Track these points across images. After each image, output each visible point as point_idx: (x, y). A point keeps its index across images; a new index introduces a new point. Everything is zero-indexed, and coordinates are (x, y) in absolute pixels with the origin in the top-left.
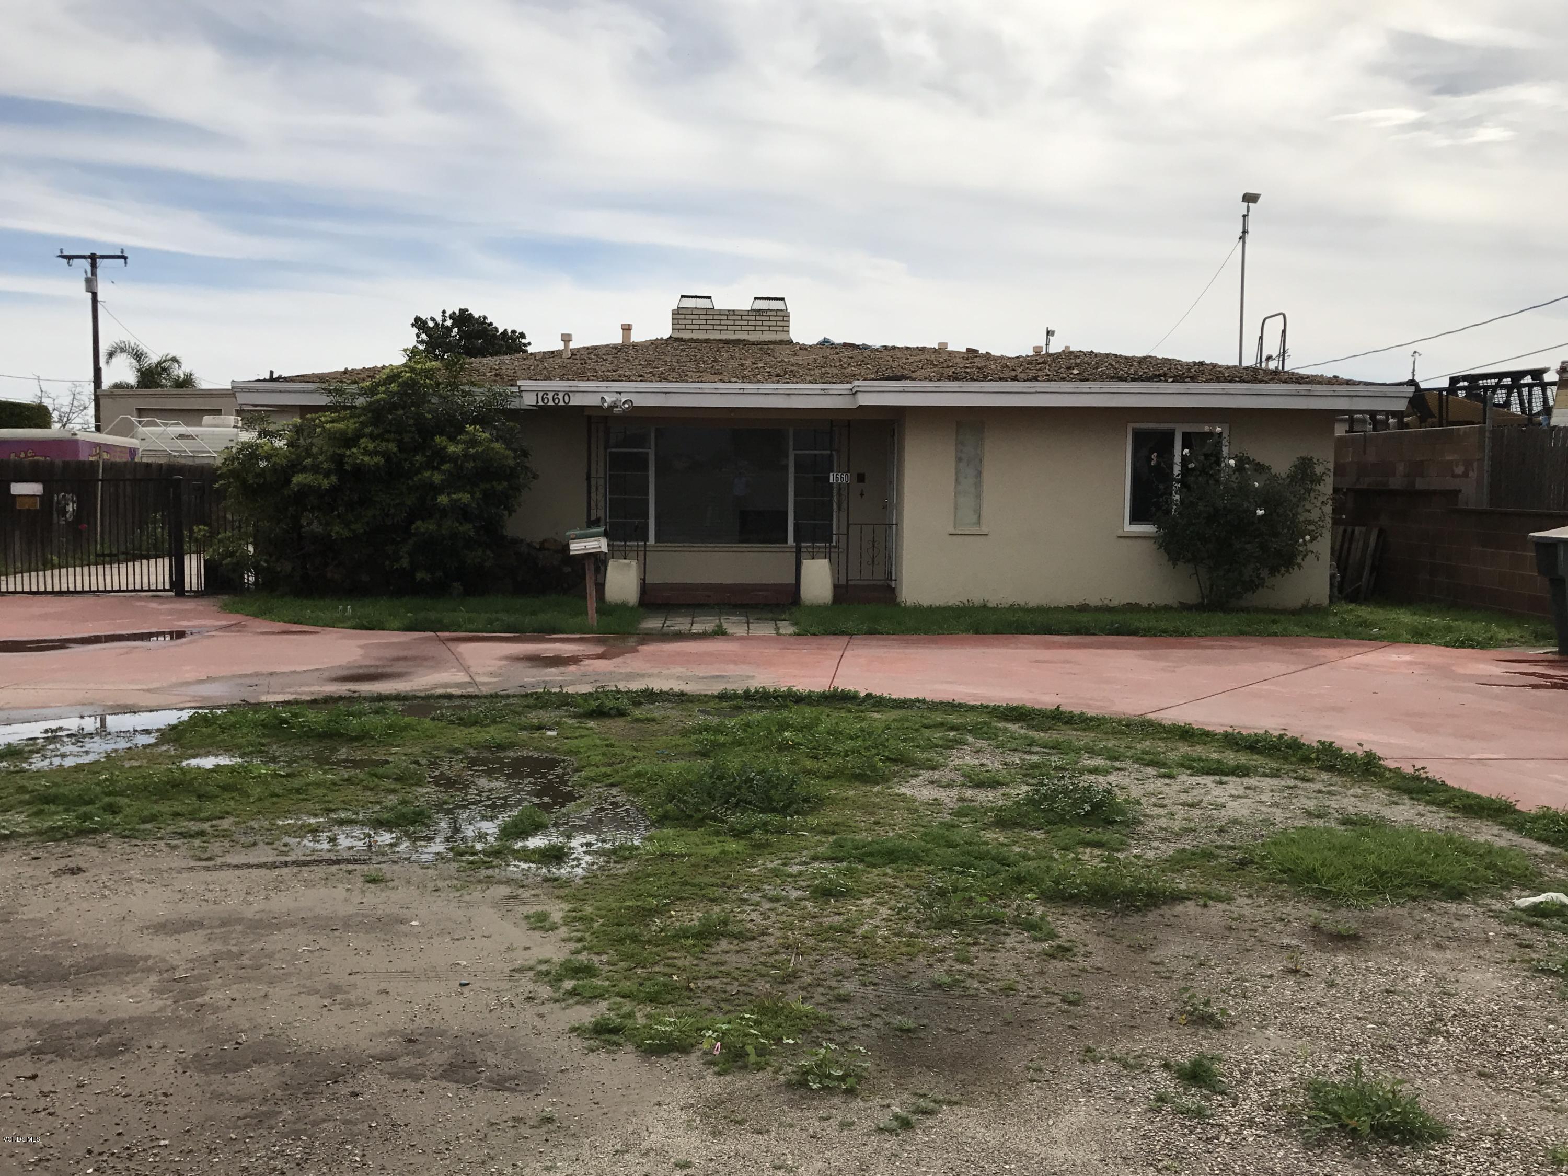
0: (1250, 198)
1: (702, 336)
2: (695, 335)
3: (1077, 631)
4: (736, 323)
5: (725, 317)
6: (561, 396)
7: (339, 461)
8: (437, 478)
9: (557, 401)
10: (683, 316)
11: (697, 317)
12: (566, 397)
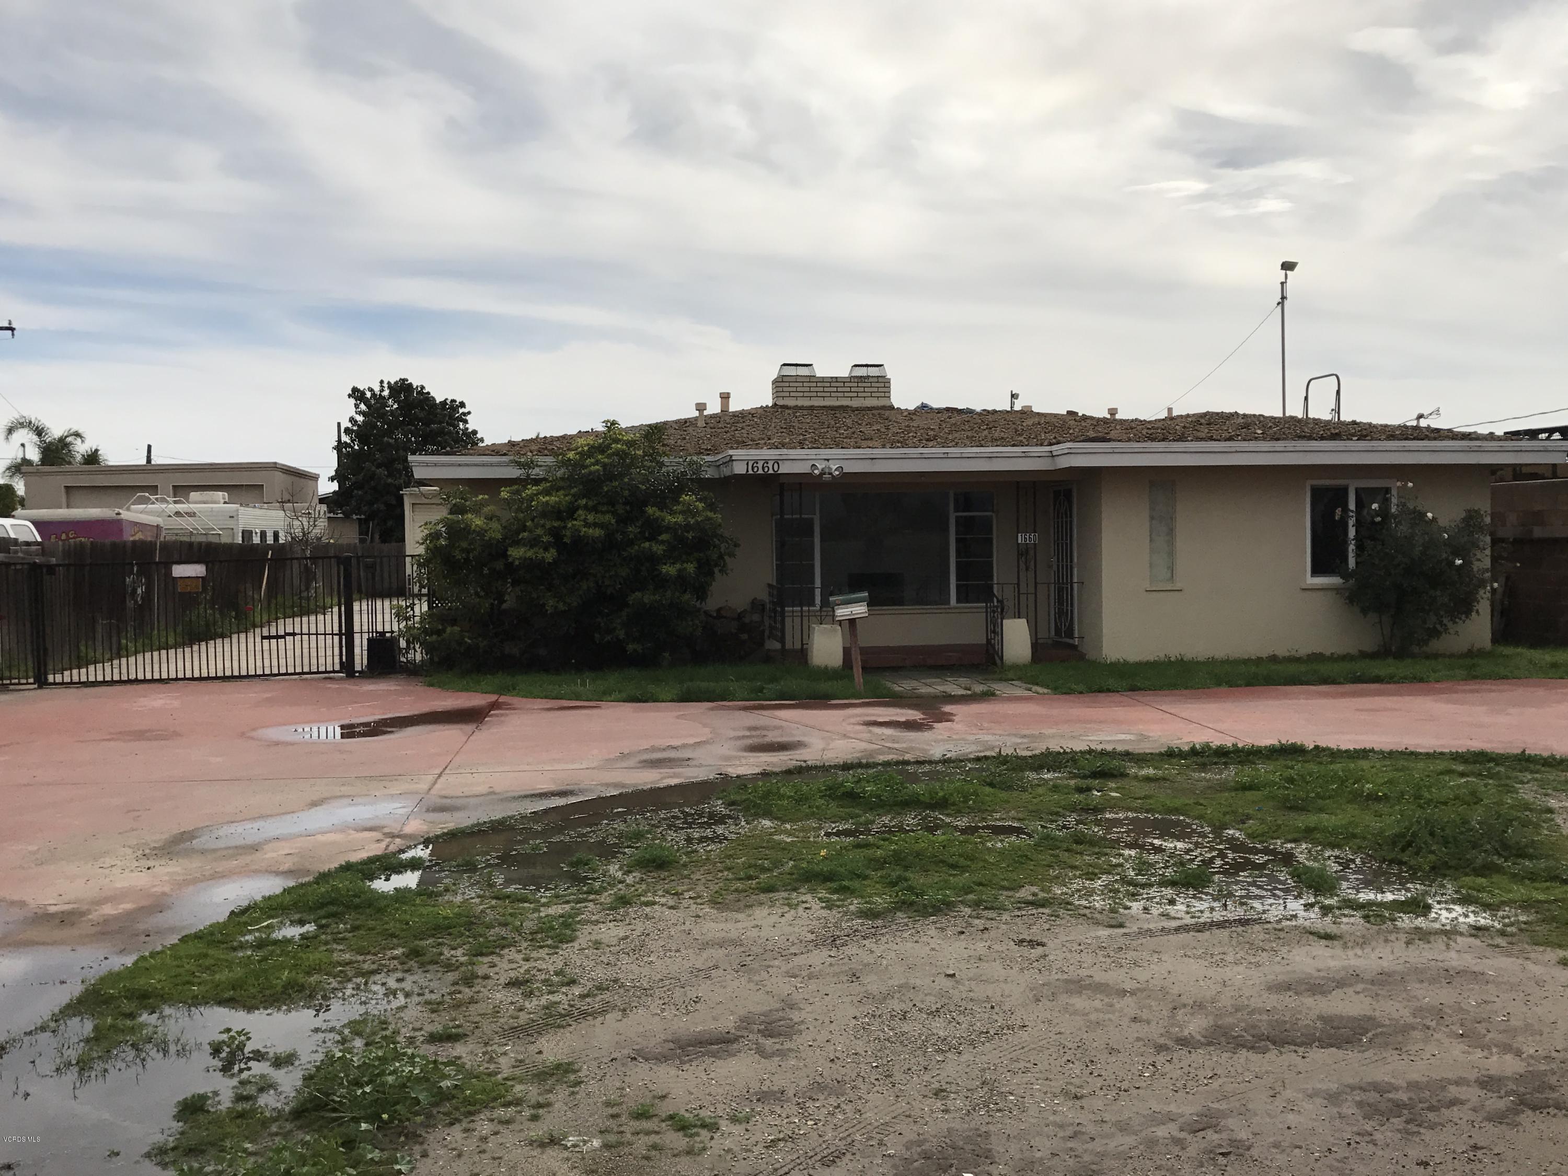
0: (1288, 266)
1: (806, 403)
2: (800, 402)
3: (1325, 681)
4: (839, 389)
5: (828, 384)
6: (770, 465)
7: (556, 534)
8: (658, 549)
9: (766, 469)
10: (787, 384)
11: (801, 384)
12: (776, 465)
